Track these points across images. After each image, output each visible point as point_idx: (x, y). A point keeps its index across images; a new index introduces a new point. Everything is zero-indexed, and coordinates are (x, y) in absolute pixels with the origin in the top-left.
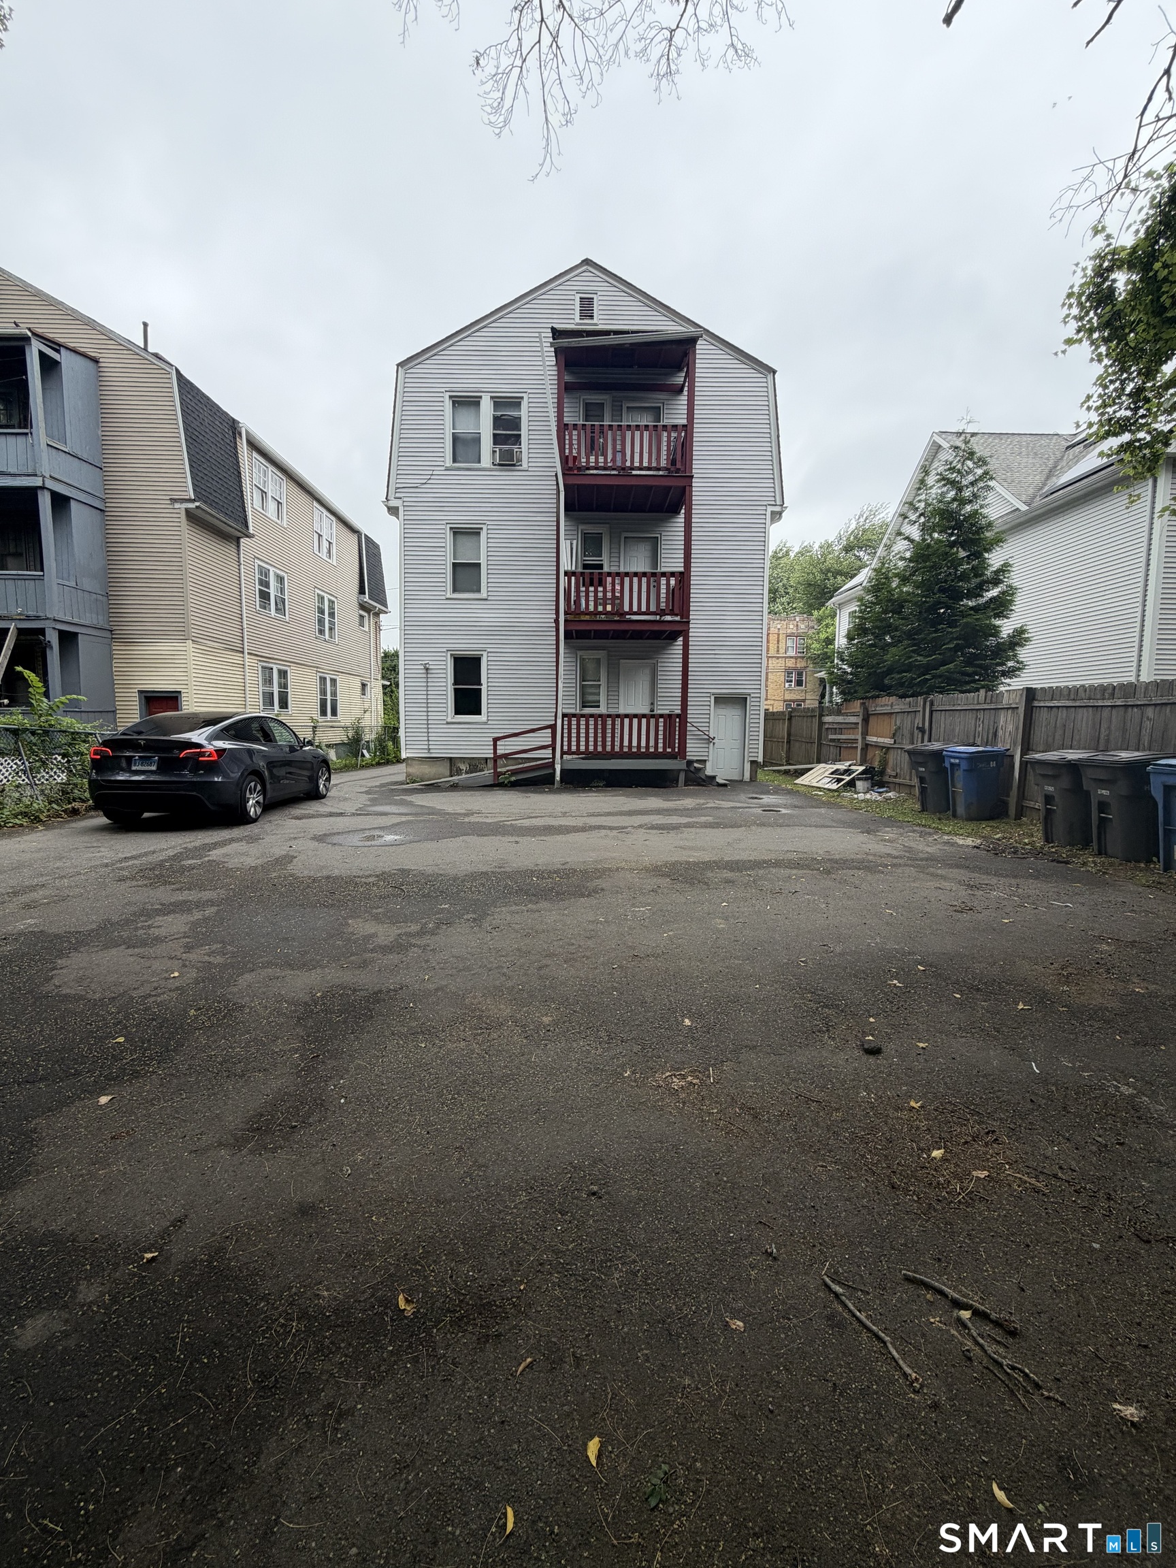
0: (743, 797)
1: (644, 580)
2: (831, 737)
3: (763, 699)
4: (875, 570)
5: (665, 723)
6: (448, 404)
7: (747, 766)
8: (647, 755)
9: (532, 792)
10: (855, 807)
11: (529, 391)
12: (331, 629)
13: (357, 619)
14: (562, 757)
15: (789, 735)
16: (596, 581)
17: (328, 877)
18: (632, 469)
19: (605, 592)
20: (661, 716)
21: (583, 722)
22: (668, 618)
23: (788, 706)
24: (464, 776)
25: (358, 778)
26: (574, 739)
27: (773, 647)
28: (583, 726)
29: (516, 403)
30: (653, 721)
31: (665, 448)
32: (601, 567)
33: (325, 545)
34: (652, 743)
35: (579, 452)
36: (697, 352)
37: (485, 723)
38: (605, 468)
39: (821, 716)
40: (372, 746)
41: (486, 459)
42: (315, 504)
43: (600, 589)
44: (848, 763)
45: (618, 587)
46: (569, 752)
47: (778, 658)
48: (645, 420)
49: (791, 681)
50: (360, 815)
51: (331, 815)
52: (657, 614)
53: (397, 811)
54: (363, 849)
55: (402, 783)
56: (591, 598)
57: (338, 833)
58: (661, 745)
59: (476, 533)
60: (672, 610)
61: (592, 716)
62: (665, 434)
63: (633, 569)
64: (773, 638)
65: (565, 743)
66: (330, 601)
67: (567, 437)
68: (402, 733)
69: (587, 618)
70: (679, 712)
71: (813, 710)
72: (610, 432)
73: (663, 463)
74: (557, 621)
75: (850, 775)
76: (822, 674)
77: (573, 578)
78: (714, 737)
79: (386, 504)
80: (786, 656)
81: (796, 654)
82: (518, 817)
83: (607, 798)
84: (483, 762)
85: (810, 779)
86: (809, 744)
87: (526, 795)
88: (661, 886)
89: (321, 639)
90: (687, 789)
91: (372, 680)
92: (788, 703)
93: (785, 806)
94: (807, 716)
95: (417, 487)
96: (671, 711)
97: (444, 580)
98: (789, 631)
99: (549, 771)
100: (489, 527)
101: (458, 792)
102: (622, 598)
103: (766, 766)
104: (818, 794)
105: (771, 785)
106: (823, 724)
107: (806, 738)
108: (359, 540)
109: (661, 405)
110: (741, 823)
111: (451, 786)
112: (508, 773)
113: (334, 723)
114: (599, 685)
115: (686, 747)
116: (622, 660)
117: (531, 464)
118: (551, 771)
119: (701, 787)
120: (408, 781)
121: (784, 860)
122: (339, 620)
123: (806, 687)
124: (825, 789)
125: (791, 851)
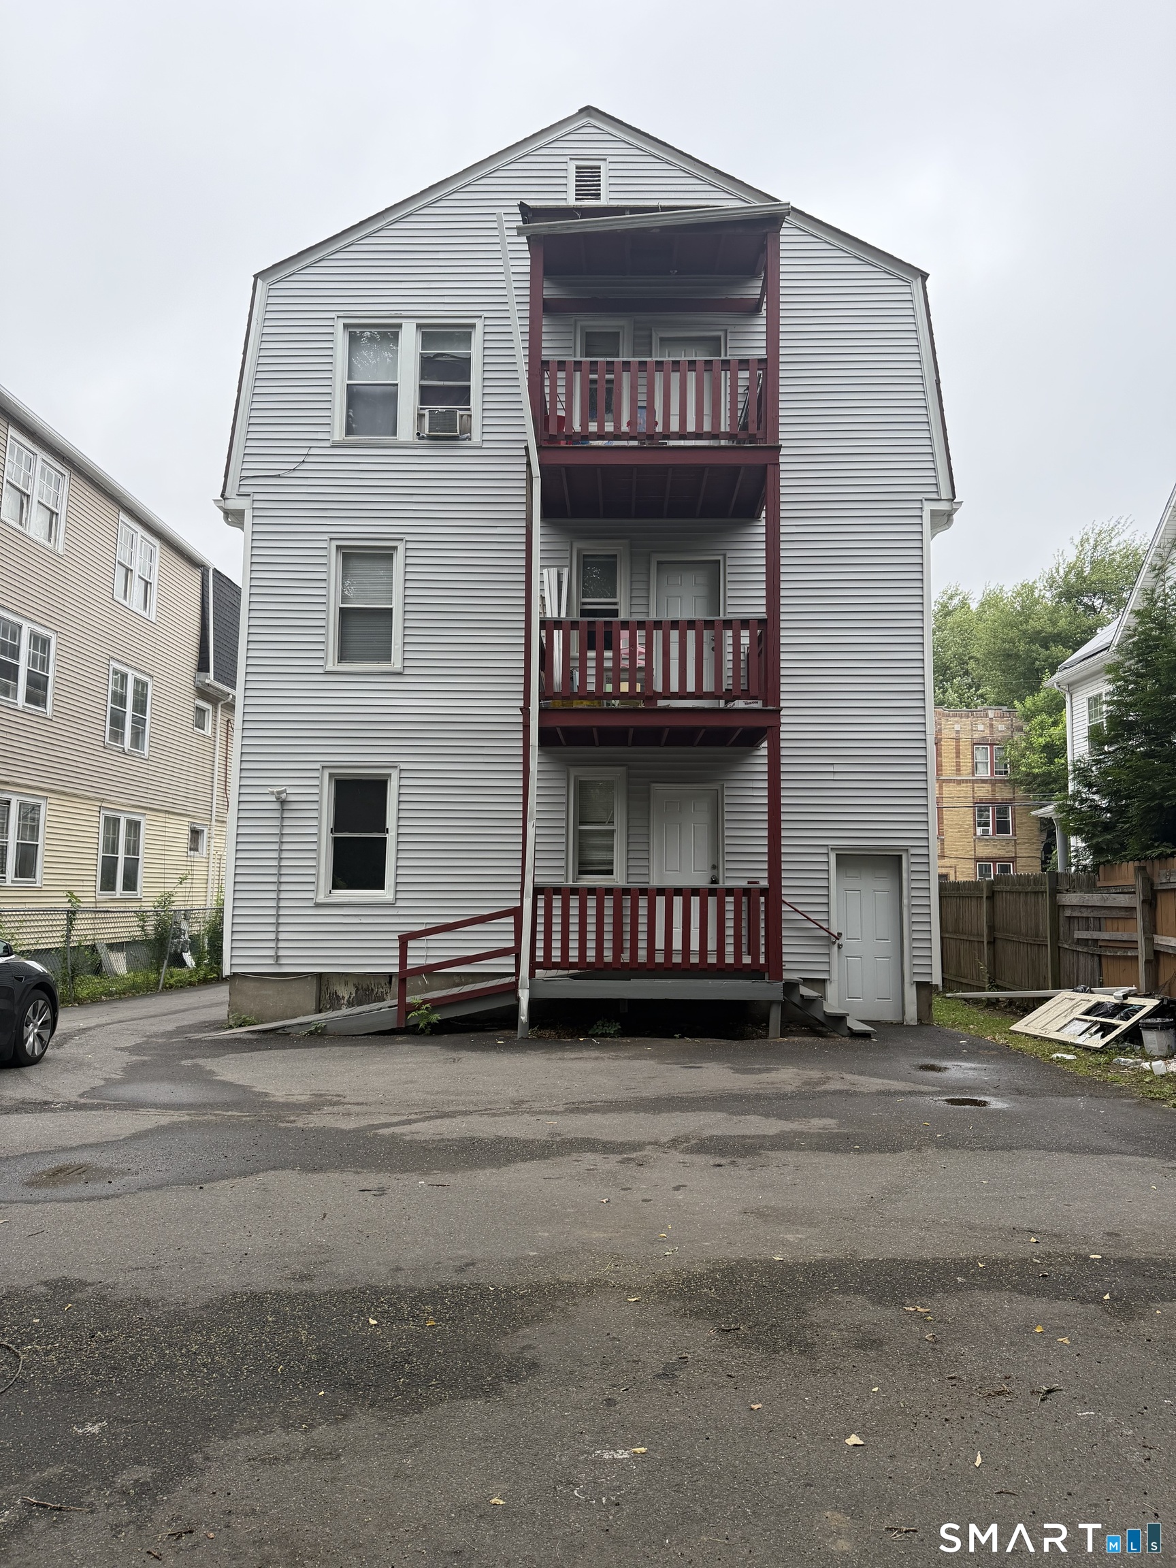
0: (905, 1064)
1: (691, 634)
2: (1079, 934)
3: (933, 859)
5: (737, 904)
6: (341, 340)
7: (911, 994)
8: (703, 971)
9: (473, 1047)
10: (1150, 1095)
11: (485, 315)
12: (135, 731)
13: (191, 715)
14: (532, 974)
15: (992, 928)
16: (601, 640)
18: (668, 436)
19: (616, 659)
20: (730, 891)
21: (574, 902)
22: (741, 704)
23: (984, 870)
24: (345, 1011)
25: (144, 1012)
26: (556, 936)
27: (948, 762)
28: (574, 911)
29: (463, 334)
30: (712, 902)
31: (727, 400)
32: (615, 613)
33: (137, 588)
34: (712, 945)
35: (569, 409)
37: (390, 905)
38: (616, 437)
39: (1055, 892)
41: (407, 428)
42: (123, 517)
43: (608, 654)
44: (1120, 991)
45: (641, 649)
46: (548, 964)
47: (960, 782)
48: (690, 353)
49: (987, 824)
50: (81, 1107)
51: (20, 1107)
52: (719, 698)
55: (218, 1027)
56: (592, 671)
58: (729, 949)
59: (384, 556)
60: (747, 690)
61: (592, 891)
62: (727, 377)
63: (672, 616)
64: (948, 748)
65: (540, 944)
66: (137, 681)
67: (547, 383)
68: (226, 920)
69: (585, 704)
70: (764, 883)
71: (1037, 880)
72: (627, 374)
73: (724, 427)
74: (525, 710)
75: (1127, 1017)
76: (1048, 811)
77: (559, 632)
78: (840, 934)
79: (222, 504)
80: (974, 778)
81: (992, 775)
82: (416, 1113)
83: (616, 1063)
84: (383, 981)
85: (1044, 1023)
86: (1035, 949)
87: (454, 1055)
88: (689, 1357)
89: (114, 748)
90: (788, 1042)
91: (214, 823)
92: (982, 864)
93: (995, 1091)
94: (1027, 893)
95: (279, 476)
96: (749, 883)
97: (321, 639)
98: (976, 735)
99: (506, 1002)
100: (409, 545)
101: (320, 1049)
102: (649, 668)
103: (951, 991)
104: (1064, 1059)
105: (962, 1034)
106: (1061, 908)
107: (1027, 936)
108: (203, 579)
109: (721, 334)
110: (901, 1137)
111: (311, 1033)
112: (428, 1005)
113: (128, 904)
114: (613, 831)
115: (781, 953)
116: (654, 785)
117: (486, 437)
118: (511, 1002)
119: (816, 1038)
120: (231, 1022)
121: (1007, 1260)
122: (153, 716)
123: (1014, 835)
124: (1077, 1046)
125: (1022, 1231)
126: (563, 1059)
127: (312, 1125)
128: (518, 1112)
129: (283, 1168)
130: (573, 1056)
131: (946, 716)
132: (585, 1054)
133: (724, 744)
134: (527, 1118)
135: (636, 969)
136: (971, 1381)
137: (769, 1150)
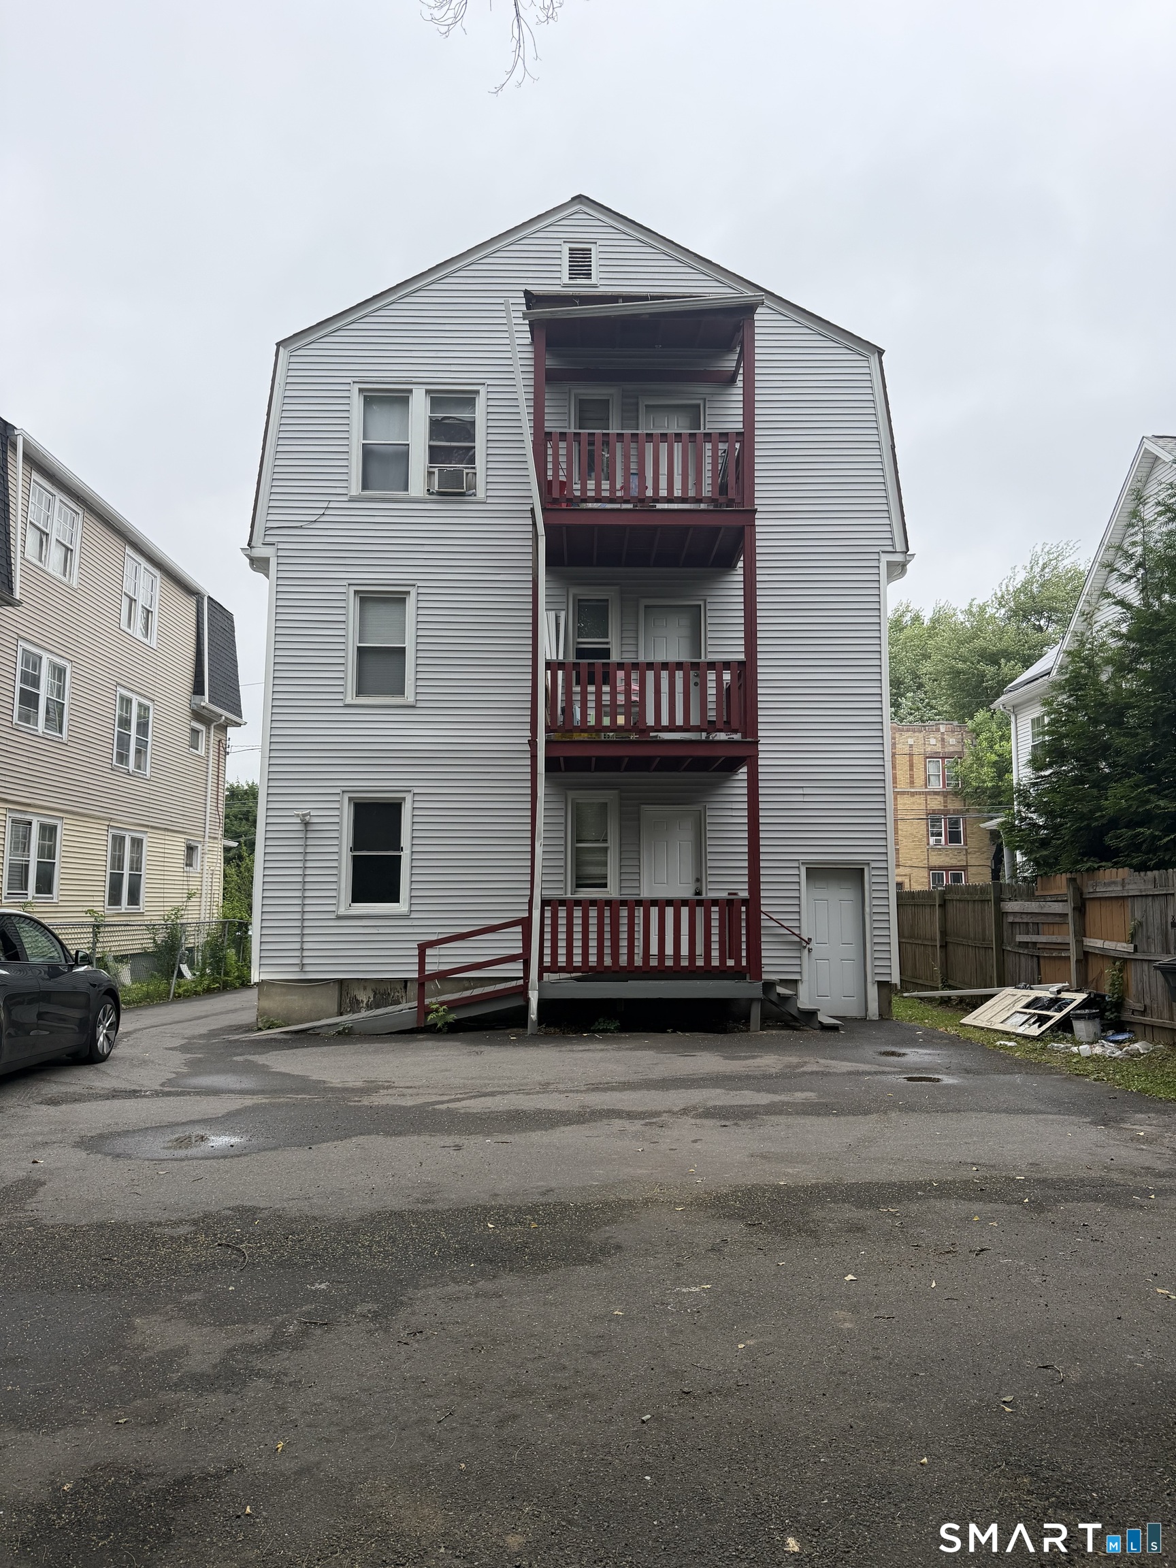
0: (869, 1051)
1: (679, 675)
2: (1020, 938)
3: (891, 869)
4: (1069, 653)
5: (721, 913)
6: (357, 403)
7: (873, 992)
8: (692, 973)
9: (490, 1043)
10: (1077, 1070)
11: (489, 382)
12: (138, 752)
13: (186, 736)
14: (540, 977)
15: (944, 933)
16: (599, 677)
17: (101, 1226)
18: (657, 500)
19: (613, 693)
20: (715, 902)
21: (578, 913)
22: (722, 736)
23: (937, 878)
24: (364, 1014)
25: (167, 1019)
26: (562, 945)
27: (903, 776)
28: (578, 921)
29: (468, 399)
30: (700, 911)
31: (709, 467)
32: (606, 653)
33: (139, 614)
34: (700, 950)
35: (569, 475)
36: (757, 324)
37: (406, 917)
38: (611, 500)
39: (999, 900)
40: (198, 957)
41: (418, 484)
42: (129, 551)
43: (606, 689)
44: (1055, 987)
45: (635, 687)
46: (554, 968)
47: (913, 794)
48: (675, 425)
49: (939, 834)
50: (168, 1094)
51: (115, 1094)
52: (702, 730)
53: (238, 1086)
54: (170, 1165)
55: (248, 1029)
56: (591, 704)
57: (126, 1133)
58: (715, 953)
59: (397, 599)
60: (728, 722)
61: (593, 902)
62: (709, 446)
63: (661, 657)
64: (902, 762)
65: (547, 951)
66: (140, 705)
67: (550, 452)
68: (254, 932)
69: (584, 736)
70: (744, 894)
71: (983, 890)
72: (619, 445)
73: (707, 491)
74: (533, 743)
75: (1060, 1010)
76: (994, 826)
77: (560, 673)
78: (810, 939)
79: (248, 552)
80: (927, 790)
81: (944, 787)
82: (461, 1094)
83: (621, 1053)
84: (399, 986)
85: (989, 1016)
86: (982, 951)
87: (476, 1049)
88: (729, 1239)
89: (121, 770)
90: (767, 1035)
91: (207, 839)
92: (936, 873)
93: (948, 1071)
94: (974, 901)
95: (301, 527)
96: (729, 894)
97: (341, 675)
98: (929, 749)
99: (517, 1002)
100: (421, 591)
101: (351, 1046)
102: (642, 703)
103: (907, 991)
104: (1006, 1045)
105: (918, 1027)
106: (1005, 915)
107: (975, 939)
108: (198, 606)
109: (701, 402)
110: (869, 1104)
111: (339, 1033)
112: (445, 1007)
113: (132, 918)
114: (606, 849)
115: (760, 957)
116: (643, 806)
117: (490, 493)
118: (521, 1003)
119: (791, 1031)
120: (260, 1025)
121: (954, 1181)
122: (154, 738)
123: (966, 844)
124: (1018, 1035)
125: (966, 1163)
126: (573, 1051)
127: (377, 1103)
128: (548, 1092)
129: (369, 1134)
130: (581, 1048)
131: (900, 730)
132: (592, 1047)
133: (706, 770)
134: (556, 1095)
135: (632, 972)
136: (928, 1247)
137: (763, 1115)
